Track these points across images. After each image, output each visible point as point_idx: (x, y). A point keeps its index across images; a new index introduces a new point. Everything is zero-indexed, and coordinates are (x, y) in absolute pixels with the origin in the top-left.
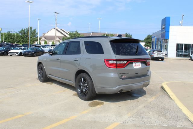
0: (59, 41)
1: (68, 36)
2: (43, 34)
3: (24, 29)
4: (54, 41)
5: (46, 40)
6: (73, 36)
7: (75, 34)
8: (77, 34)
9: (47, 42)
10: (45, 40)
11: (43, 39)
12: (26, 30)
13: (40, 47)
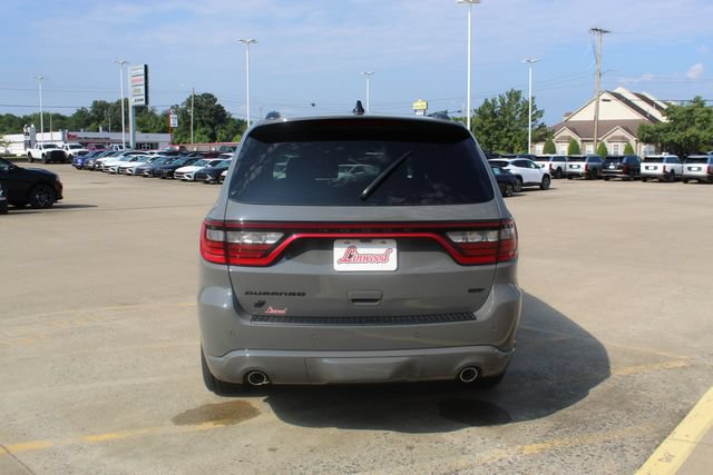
0: (623, 139)
1: (664, 120)
2: (567, 115)
3: (493, 101)
4: (605, 141)
5: (574, 136)
6: (683, 120)
7: (690, 111)
8: (701, 110)
9: (579, 143)
10: (569, 138)
11: (567, 133)
12: (499, 104)
13: (506, 164)
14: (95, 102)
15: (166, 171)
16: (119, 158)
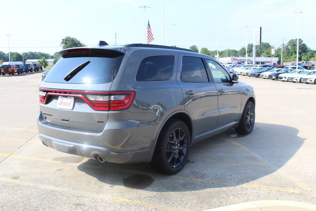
14: (249, 44)
15: (257, 74)
16: (241, 68)
